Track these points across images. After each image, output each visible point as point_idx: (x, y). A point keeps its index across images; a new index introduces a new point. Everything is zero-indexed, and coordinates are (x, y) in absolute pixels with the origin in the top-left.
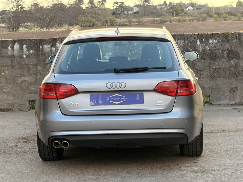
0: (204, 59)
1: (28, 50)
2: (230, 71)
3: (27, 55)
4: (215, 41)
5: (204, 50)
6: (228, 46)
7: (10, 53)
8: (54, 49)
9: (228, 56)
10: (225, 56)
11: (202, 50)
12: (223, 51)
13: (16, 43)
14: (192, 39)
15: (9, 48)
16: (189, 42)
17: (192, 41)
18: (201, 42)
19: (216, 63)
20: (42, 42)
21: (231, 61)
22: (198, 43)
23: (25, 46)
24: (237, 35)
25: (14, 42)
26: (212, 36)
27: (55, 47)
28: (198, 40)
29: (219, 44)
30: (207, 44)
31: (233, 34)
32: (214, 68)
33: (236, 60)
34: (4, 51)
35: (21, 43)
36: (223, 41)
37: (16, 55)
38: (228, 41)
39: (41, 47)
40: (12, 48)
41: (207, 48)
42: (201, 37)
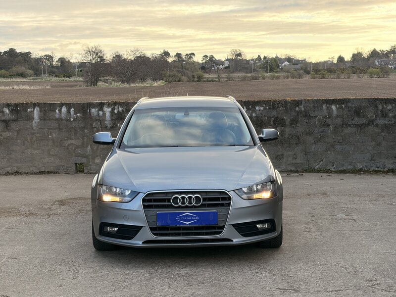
1: (76, 113)
3: (74, 119)
4: (262, 108)
6: (274, 113)
7: (57, 116)
8: (101, 113)
9: (274, 123)
10: (272, 123)
12: (269, 118)
13: (64, 106)
15: (57, 111)
18: (248, 109)
20: (90, 105)
23: (72, 110)
24: (284, 103)
25: (62, 105)
26: (259, 103)
27: (103, 111)
28: (245, 107)
29: (265, 111)
30: (254, 111)
31: (280, 102)
33: (283, 128)
34: (52, 113)
35: (69, 106)
36: (269, 108)
37: (64, 118)
38: (274, 108)
39: (88, 111)
40: (60, 111)
41: (254, 115)
42: (247, 104)
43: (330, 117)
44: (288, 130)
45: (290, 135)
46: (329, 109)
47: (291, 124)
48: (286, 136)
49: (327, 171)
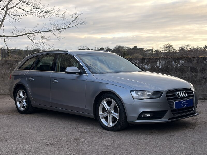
0: (177, 72)
2: (192, 79)
4: (183, 62)
5: (177, 67)
6: (191, 64)
9: (191, 71)
10: (189, 70)
11: (175, 66)
12: (188, 67)
14: (170, 60)
16: (168, 62)
17: (170, 61)
18: (175, 62)
19: (184, 75)
21: (193, 74)
22: (173, 62)
24: (196, 59)
26: (181, 59)
28: (173, 61)
29: (185, 63)
30: (179, 63)
31: (194, 58)
32: (182, 77)
33: (196, 73)
36: (188, 62)
38: (191, 62)
41: (179, 65)
42: (174, 59)
44: (199, 75)
45: (200, 77)
47: (201, 71)
48: (198, 78)
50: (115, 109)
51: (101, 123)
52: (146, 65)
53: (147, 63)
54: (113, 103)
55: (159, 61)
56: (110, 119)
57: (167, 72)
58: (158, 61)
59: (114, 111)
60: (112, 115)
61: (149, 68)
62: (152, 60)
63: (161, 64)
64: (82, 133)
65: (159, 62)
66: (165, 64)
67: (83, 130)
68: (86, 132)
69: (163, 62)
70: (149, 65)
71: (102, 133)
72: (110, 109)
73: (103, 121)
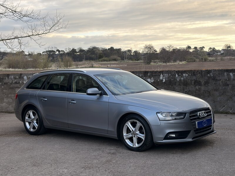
0: (180, 85)
2: (195, 93)
4: (187, 75)
5: (180, 80)
6: (194, 78)
9: (195, 84)
10: (193, 83)
12: (191, 81)
14: (173, 73)
16: (171, 75)
17: (173, 75)
18: (179, 75)
19: (188, 88)
21: (197, 87)
22: (177, 76)
24: (200, 72)
26: (185, 72)
28: (177, 74)
29: (189, 76)
30: (182, 76)
31: (198, 71)
32: (186, 90)
33: (200, 86)
36: (191, 75)
38: (194, 75)
41: (182, 79)
42: (178, 72)
43: (229, 80)
44: (203, 88)
45: (204, 91)
46: (228, 75)
47: (205, 84)
48: (202, 91)
49: (227, 113)
50: (141, 130)
51: (126, 144)
52: (149, 78)
53: (149, 76)
54: (139, 124)
55: (163, 74)
56: (135, 139)
57: (170, 86)
58: (161, 74)
59: (139, 132)
60: (138, 136)
61: (152, 81)
62: (155, 73)
63: (164, 77)
64: (109, 155)
65: (162, 76)
66: (168, 78)
67: (109, 151)
68: (113, 154)
69: (166, 75)
70: (152, 79)
71: (129, 153)
72: (135, 130)
73: (128, 142)
